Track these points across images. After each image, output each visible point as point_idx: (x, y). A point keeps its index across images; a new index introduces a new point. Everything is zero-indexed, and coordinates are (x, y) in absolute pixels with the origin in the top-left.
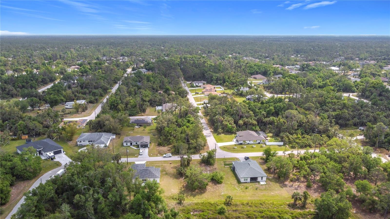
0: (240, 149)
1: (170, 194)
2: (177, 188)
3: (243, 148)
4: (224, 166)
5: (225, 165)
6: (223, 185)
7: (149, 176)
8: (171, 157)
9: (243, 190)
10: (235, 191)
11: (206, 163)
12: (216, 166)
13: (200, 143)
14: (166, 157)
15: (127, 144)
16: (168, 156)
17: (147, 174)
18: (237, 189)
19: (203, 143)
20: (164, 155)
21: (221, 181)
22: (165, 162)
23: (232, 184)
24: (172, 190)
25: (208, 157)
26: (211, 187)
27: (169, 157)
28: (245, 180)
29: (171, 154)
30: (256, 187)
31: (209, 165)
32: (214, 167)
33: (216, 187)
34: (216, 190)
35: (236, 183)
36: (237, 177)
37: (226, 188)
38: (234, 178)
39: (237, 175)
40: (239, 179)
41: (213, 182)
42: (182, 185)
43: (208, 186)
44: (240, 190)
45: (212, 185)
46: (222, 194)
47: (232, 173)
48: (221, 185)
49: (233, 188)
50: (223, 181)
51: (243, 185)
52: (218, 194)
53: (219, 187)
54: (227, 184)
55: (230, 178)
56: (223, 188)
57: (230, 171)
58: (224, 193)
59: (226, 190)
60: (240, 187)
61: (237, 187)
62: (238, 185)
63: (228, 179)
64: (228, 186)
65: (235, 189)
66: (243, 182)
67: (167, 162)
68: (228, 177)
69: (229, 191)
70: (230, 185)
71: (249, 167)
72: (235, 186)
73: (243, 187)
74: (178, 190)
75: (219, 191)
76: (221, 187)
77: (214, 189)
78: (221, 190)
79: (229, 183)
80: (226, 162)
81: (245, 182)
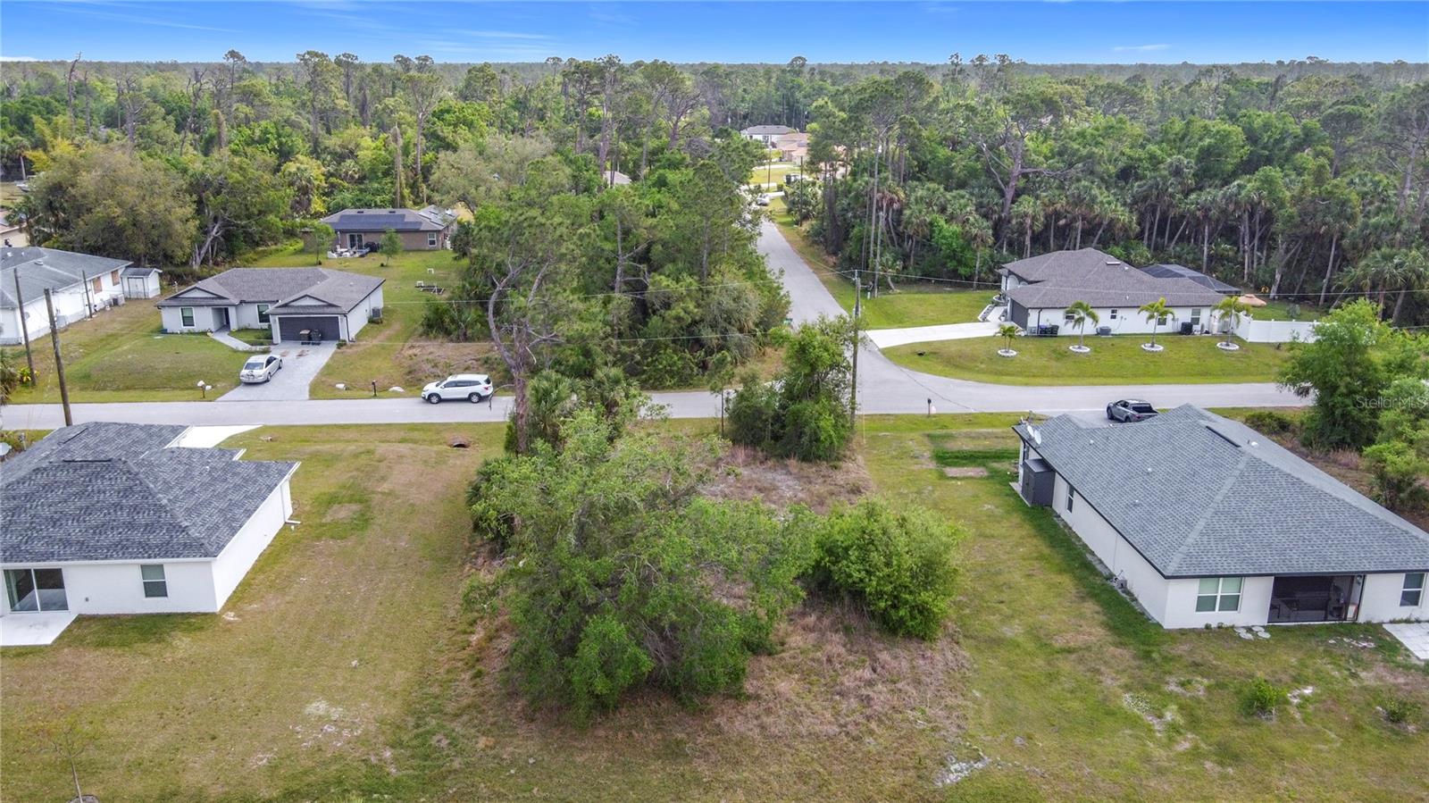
0: (1043, 360)
1: (262, 760)
2: (401, 678)
3: (1062, 356)
4: (932, 464)
5: (944, 459)
6: (941, 654)
7: (99, 529)
8: (482, 399)
9: (1217, 735)
10: (1121, 744)
11: (767, 442)
12: (858, 468)
14: (441, 400)
15: (188, 320)
16: (463, 392)
17: (87, 510)
18: (1133, 721)
19: (754, 302)
20: (430, 388)
21: (923, 610)
22: (416, 435)
23: (1059, 643)
24: (318, 707)
25: (789, 388)
26: (805, 675)
27: (468, 400)
28: (1205, 604)
29: (482, 378)
30: (1374, 693)
31: (793, 463)
32: (840, 477)
33: (870, 683)
34: (864, 721)
35: (1100, 631)
36: (1099, 574)
37: (987, 692)
38: (1066, 581)
39: (1092, 553)
40: (1129, 593)
41: (826, 622)
42: (474, 638)
43: (769, 668)
44: (1174, 728)
45: (813, 660)
46: (952, 777)
47: (1027, 529)
48: (929, 653)
49: (1076, 705)
50: (941, 605)
51: (1196, 664)
52: (897, 779)
53: (899, 685)
54: (997, 642)
55: (1017, 577)
56: (950, 701)
57: (999, 511)
58: (978, 759)
59: (987, 718)
60: (1173, 688)
61: (1127, 688)
62: (1136, 663)
63: (1002, 591)
64: (1012, 668)
65: (1110, 713)
66: (1183, 632)
67: (438, 432)
68: (999, 573)
69: (1030, 737)
70: (1040, 662)
71: (1241, 466)
72: (1103, 669)
73: (1208, 689)
74: (398, 702)
75: (901, 738)
76: (933, 688)
77: (837, 714)
78: (933, 729)
79: (1020, 639)
80: (950, 437)
81: (1208, 627)
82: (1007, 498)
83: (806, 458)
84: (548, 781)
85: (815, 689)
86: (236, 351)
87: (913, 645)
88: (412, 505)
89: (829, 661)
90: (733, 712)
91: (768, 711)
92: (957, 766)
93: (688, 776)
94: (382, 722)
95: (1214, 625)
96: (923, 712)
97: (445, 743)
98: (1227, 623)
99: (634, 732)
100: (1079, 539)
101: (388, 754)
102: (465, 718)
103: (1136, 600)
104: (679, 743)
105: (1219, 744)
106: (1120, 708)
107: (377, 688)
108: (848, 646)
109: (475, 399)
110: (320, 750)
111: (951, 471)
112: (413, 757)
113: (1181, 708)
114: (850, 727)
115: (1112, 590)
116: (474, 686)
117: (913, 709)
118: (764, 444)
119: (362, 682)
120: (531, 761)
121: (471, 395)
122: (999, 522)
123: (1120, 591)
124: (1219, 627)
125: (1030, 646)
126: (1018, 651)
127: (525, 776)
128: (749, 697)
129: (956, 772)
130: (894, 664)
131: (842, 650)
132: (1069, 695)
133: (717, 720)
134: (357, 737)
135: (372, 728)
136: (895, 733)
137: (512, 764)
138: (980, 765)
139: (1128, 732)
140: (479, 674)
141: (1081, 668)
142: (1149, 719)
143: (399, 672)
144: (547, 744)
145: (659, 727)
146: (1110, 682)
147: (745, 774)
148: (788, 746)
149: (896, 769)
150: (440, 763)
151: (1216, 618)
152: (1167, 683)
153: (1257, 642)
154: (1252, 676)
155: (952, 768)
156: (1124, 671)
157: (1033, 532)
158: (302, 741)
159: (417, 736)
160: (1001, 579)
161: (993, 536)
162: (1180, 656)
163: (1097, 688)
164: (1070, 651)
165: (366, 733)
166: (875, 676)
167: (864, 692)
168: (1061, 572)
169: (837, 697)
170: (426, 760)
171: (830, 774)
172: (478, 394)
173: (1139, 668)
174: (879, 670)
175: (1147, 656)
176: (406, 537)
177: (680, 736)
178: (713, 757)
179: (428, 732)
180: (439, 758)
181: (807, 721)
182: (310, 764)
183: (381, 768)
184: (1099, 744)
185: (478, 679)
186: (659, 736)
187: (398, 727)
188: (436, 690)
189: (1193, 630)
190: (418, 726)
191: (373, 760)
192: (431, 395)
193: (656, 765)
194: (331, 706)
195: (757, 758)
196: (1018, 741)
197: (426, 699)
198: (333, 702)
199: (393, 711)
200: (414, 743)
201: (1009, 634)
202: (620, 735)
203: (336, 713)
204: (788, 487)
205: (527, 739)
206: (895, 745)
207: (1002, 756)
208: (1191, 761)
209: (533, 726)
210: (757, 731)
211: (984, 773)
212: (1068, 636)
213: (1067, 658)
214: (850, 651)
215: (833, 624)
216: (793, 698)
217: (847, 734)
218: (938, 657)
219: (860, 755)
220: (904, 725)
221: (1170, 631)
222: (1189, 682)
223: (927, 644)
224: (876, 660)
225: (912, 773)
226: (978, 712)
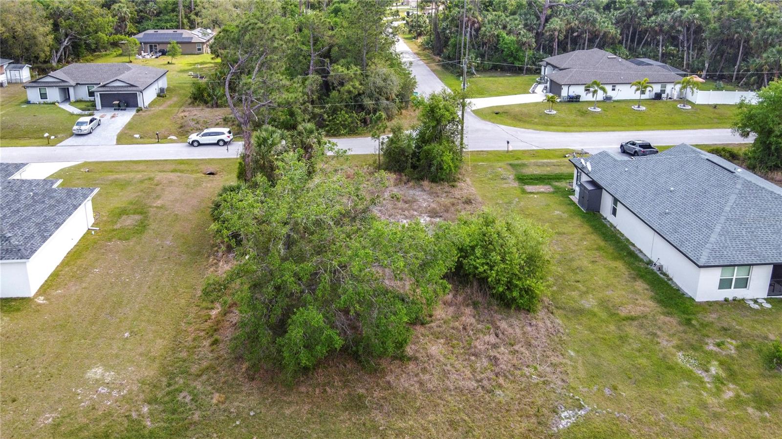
0: (573, 117)
3: (584, 113)
4: (516, 184)
5: (523, 180)
6: (542, 321)
8: (225, 143)
9: (751, 385)
10: (683, 394)
11: (409, 170)
12: (468, 186)
13: (380, 83)
14: (200, 145)
15: (43, 96)
16: (214, 139)
18: (687, 375)
20: (193, 137)
21: (528, 291)
22: (182, 167)
24: (96, 372)
25: (422, 135)
26: (449, 340)
27: (217, 144)
28: (725, 284)
29: (226, 130)
31: (426, 183)
32: (457, 193)
33: (495, 346)
34: (494, 377)
35: (651, 304)
36: (641, 260)
37: (578, 352)
38: (619, 265)
39: (633, 245)
40: (665, 274)
41: (460, 299)
42: (214, 313)
43: (423, 335)
44: (717, 379)
45: (453, 328)
46: (564, 422)
47: (586, 228)
48: (534, 322)
49: (643, 361)
50: (540, 287)
51: (725, 329)
52: (523, 425)
53: (516, 347)
54: (579, 312)
55: (585, 263)
56: (554, 360)
57: (565, 216)
58: (581, 407)
59: (582, 373)
60: (711, 347)
61: (679, 348)
62: (681, 328)
63: (577, 273)
64: (593, 332)
65: (670, 368)
66: (710, 304)
67: (197, 165)
68: (572, 260)
69: (615, 388)
70: (612, 327)
71: (739, 186)
72: (659, 333)
73: (737, 348)
74: (156, 365)
75: (521, 390)
76: (539, 348)
77: (474, 371)
78: (544, 383)
79: (596, 310)
80: (524, 165)
81: (726, 300)
82: (569, 206)
83: (434, 180)
84: (264, 430)
85: (456, 351)
86: (72, 114)
87: (522, 315)
88: (177, 215)
89: (465, 329)
90: (398, 371)
91: (424, 370)
92: (565, 414)
93: (368, 425)
94: (143, 383)
95: (731, 298)
96: (536, 369)
97: (188, 399)
98: (740, 297)
99: (328, 389)
100: (623, 235)
101: (145, 409)
102: (204, 377)
103: (671, 279)
104: (360, 397)
105: (754, 393)
106: (677, 364)
107: (141, 354)
108: (477, 317)
109: (221, 143)
110: (94, 408)
111: (529, 188)
112: (164, 411)
113: (721, 364)
114: (485, 382)
115: (653, 273)
116: (212, 351)
117: (528, 366)
118: (407, 171)
119: (131, 350)
120: (252, 413)
121: (219, 141)
122: (566, 223)
123: (658, 273)
124: (734, 300)
125: (604, 315)
126: (595, 319)
127: (247, 427)
128: (410, 359)
129: (566, 420)
130: (510, 330)
131: (473, 320)
132: (638, 354)
133: (388, 378)
134: (123, 396)
135: (135, 388)
136: (517, 386)
137: (238, 416)
138: (582, 412)
139: (686, 383)
140: (216, 342)
141: (642, 332)
142: (699, 373)
143: (159, 341)
144: (264, 399)
145: (346, 384)
146: (666, 343)
147: (411, 423)
148: (440, 398)
149: (521, 416)
150: (185, 416)
151: (731, 293)
152: (707, 344)
153: (763, 311)
154: (766, 338)
155: (563, 415)
156: (674, 335)
157: (591, 230)
158: (81, 401)
159: (168, 394)
160: (575, 264)
161: (564, 233)
162: (712, 323)
163: (657, 348)
164: (633, 319)
165: (130, 392)
166: (498, 340)
167: (492, 353)
168: (615, 259)
169: (473, 358)
170: (173, 414)
171: (473, 422)
172: (223, 140)
173: (685, 332)
174: (501, 335)
175: (688, 322)
176: (170, 238)
177: (362, 391)
178: (386, 408)
179: (177, 390)
180: (183, 412)
181: (453, 377)
182: (86, 421)
183: (139, 422)
184: (666, 393)
185: (215, 346)
186: (346, 392)
187: (155, 386)
188: (184, 355)
189: (716, 302)
190: (169, 385)
191: (134, 415)
192: (193, 142)
193: (345, 416)
194: (106, 370)
195: (419, 409)
196: (607, 391)
197: (177, 362)
198: (108, 367)
199: (152, 373)
200: (166, 399)
201: (587, 306)
202: (317, 392)
203: (109, 376)
204: (424, 199)
205: (249, 395)
206: (518, 396)
207: (598, 405)
208: (737, 407)
209: (253, 384)
210: (417, 386)
211: (587, 419)
212: (630, 307)
213: (630, 325)
214: (479, 321)
215: (464, 299)
216: (442, 359)
217: (483, 387)
218: (541, 324)
219: (493, 405)
220: (523, 379)
221: (700, 304)
222: (723, 343)
223: (532, 314)
224: (497, 328)
225: (534, 420)
226: (575, 368)
